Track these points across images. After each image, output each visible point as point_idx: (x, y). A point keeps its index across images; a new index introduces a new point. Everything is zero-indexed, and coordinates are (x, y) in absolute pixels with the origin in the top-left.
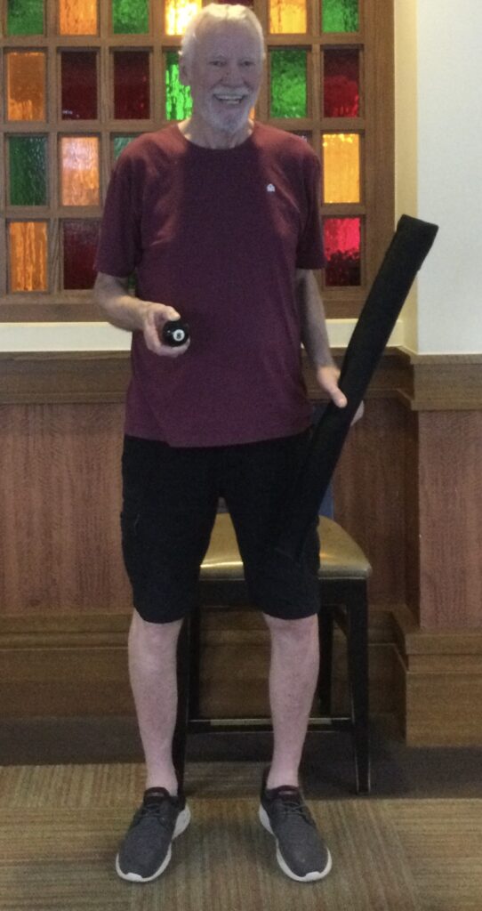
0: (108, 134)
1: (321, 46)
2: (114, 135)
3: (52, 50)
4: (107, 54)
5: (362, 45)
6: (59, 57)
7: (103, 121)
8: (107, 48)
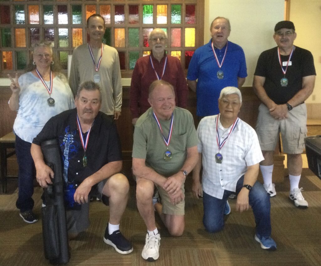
0: (127, 28)
1: (185, 4)
2: (129, 28)
3: (112, 5)
5: (196, 4)
6: (114, 6)
7: (126, 24)
8: (127, 4)
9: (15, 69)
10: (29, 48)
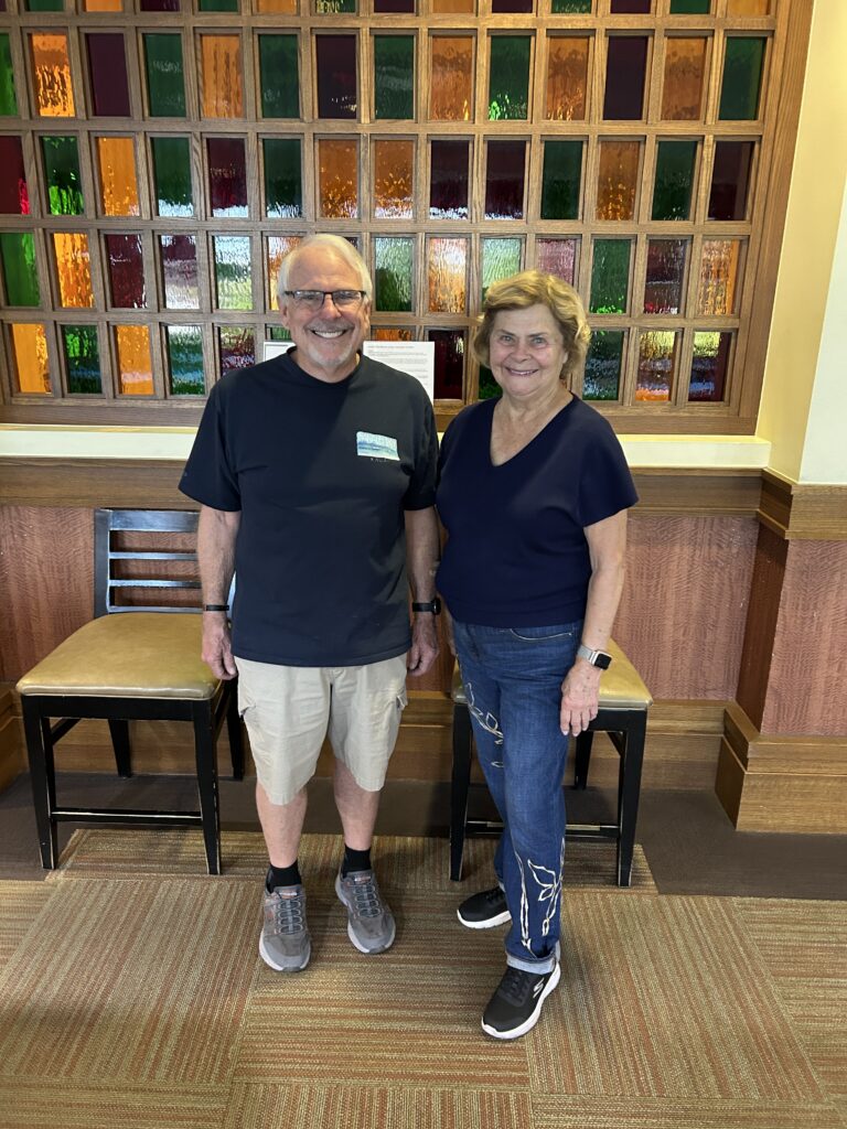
0: (478, 236)
1: (715, 136)
2: (484, 237)
3: (422, 139)
4: (481, 141)
5: (761, 136)
6: (430, 145)
7: (474, 221)
8: (482, 136)
9: (60, 392)
10: (106, 310)
